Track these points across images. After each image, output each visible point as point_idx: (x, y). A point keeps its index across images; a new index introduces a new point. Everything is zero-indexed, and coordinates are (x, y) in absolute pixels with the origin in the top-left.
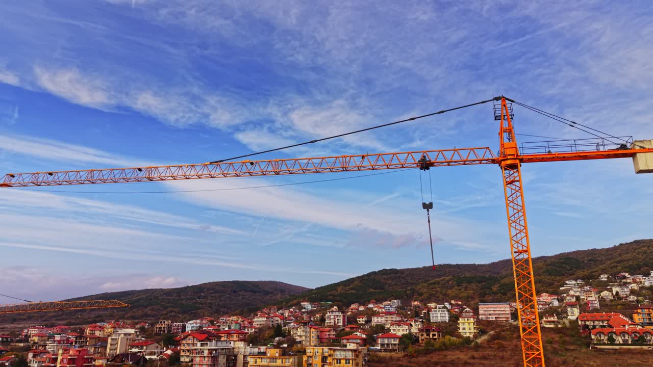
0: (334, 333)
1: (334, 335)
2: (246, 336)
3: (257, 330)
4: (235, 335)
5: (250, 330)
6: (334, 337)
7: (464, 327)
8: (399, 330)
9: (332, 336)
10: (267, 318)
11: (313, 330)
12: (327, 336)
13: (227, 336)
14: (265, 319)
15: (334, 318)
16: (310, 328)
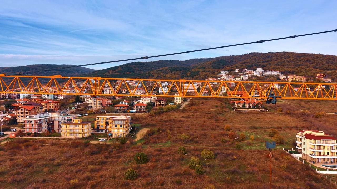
0: (110, 101)
1: (110, 102)
2: (59, 104)
3: (65, 97)
4: (52, 104)
5: (60, 97)
6: (110, 103)
7: (177, 98)
8: (145, 100)
9: (109, 103)
10: (70, 90)
11: (98, 100)
12: (106, 103)
13: (47, 104)
14: (69, 90)
15: (109, 91)
16: (97, 99)
